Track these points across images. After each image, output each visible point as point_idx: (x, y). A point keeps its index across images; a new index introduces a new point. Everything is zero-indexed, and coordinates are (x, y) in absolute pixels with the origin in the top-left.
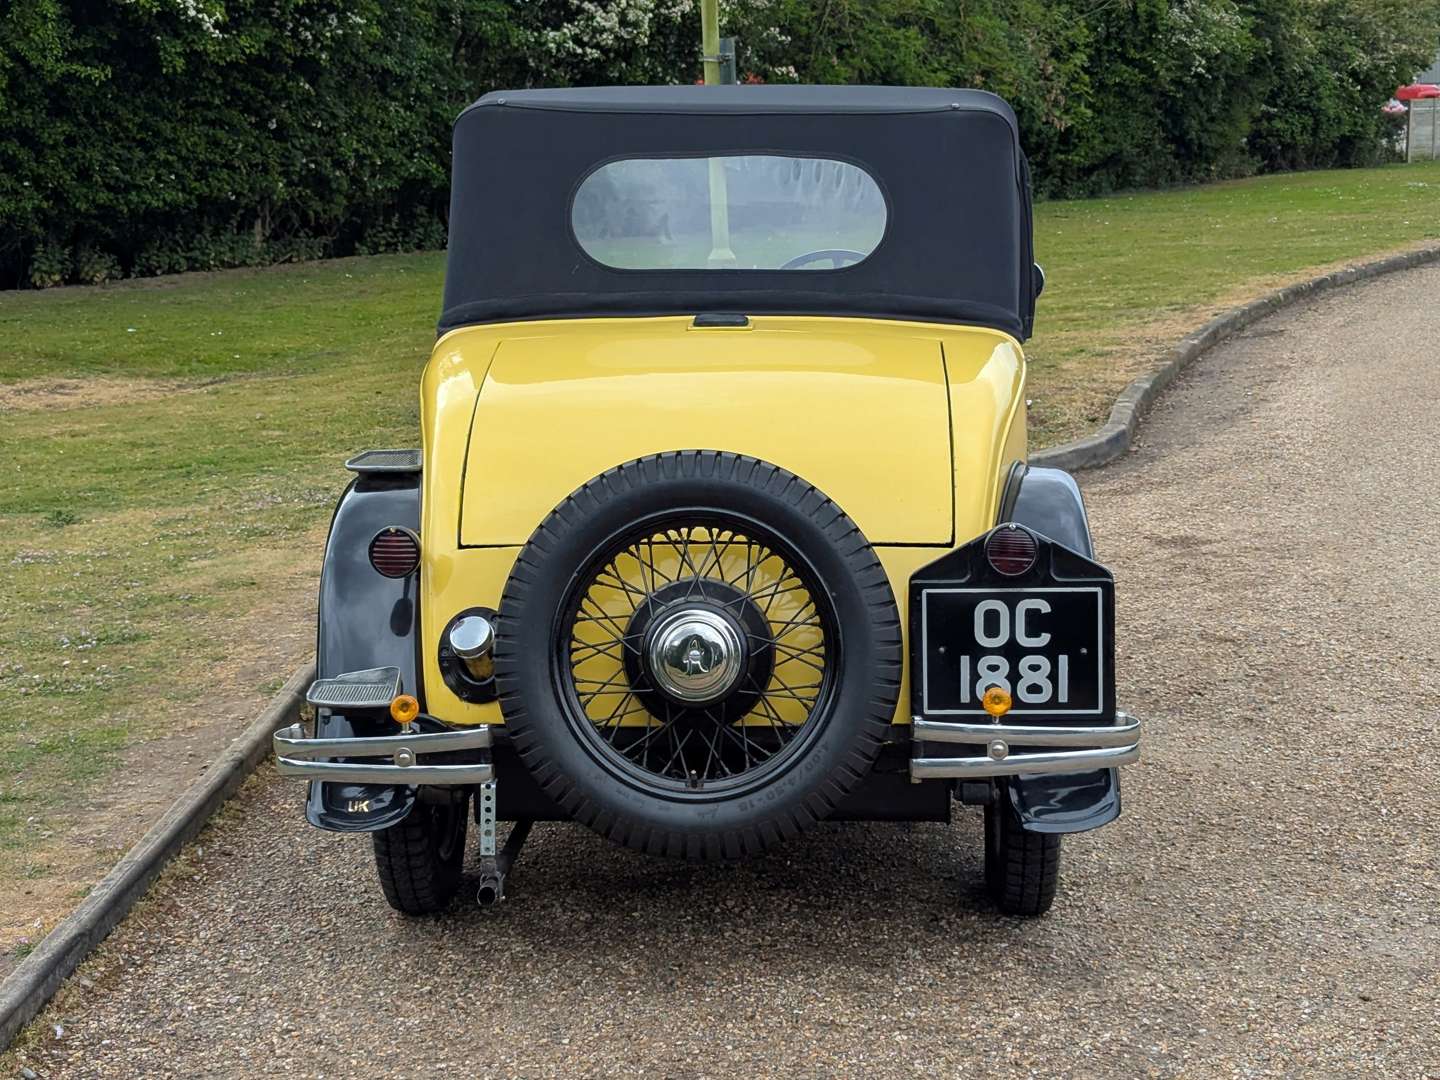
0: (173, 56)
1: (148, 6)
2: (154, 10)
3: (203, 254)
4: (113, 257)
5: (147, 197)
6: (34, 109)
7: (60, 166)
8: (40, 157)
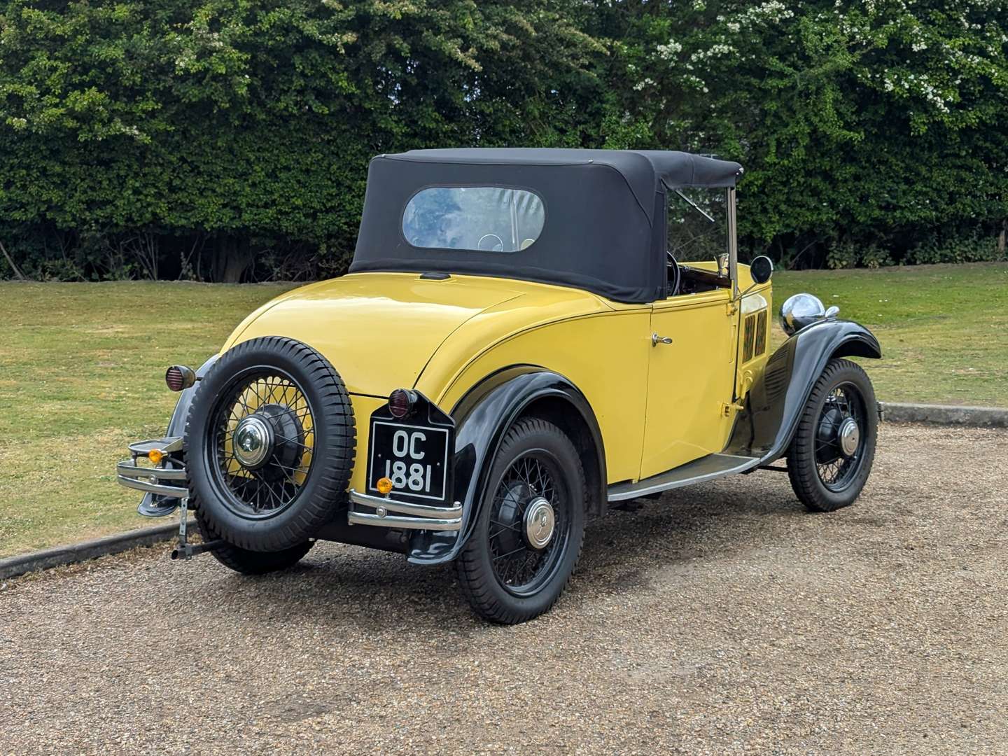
0: (920, 124)
1: (900, 93)
2: (905, 96)
3: (952, 252)
4: (887, 251)
5: (908, 214)
6: (831, 158)
7: (849, 194)
8: (834, 189)
